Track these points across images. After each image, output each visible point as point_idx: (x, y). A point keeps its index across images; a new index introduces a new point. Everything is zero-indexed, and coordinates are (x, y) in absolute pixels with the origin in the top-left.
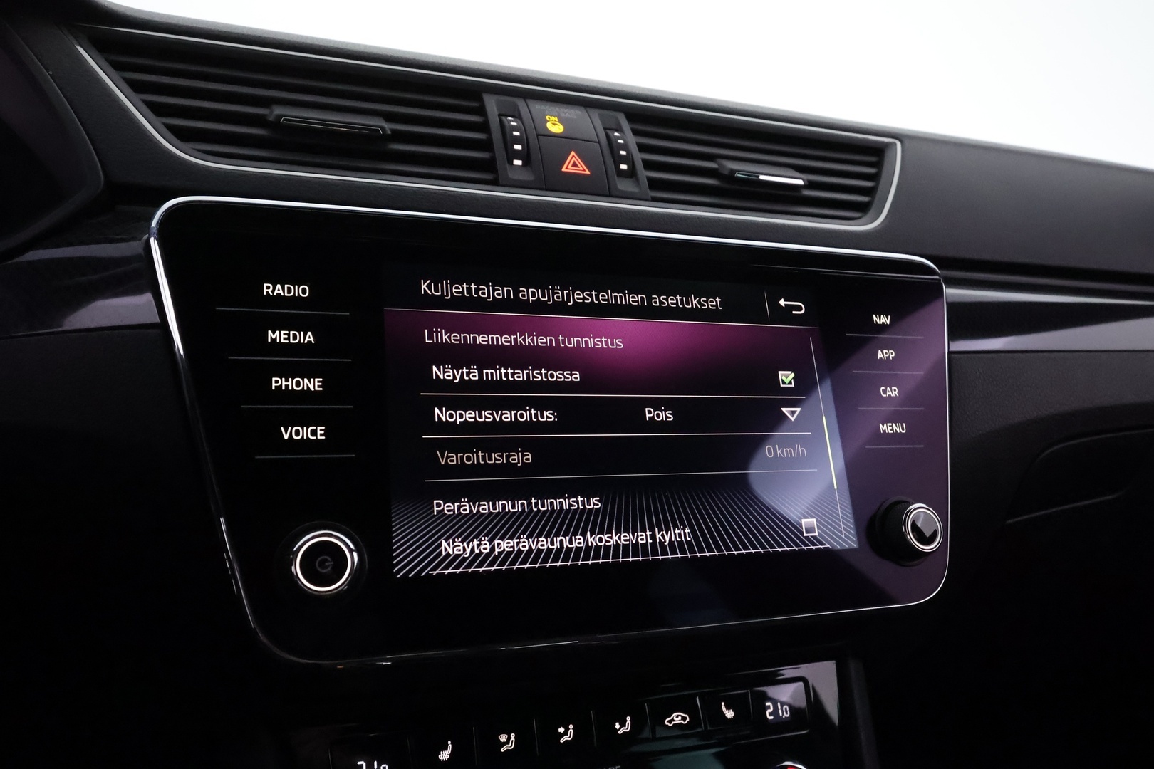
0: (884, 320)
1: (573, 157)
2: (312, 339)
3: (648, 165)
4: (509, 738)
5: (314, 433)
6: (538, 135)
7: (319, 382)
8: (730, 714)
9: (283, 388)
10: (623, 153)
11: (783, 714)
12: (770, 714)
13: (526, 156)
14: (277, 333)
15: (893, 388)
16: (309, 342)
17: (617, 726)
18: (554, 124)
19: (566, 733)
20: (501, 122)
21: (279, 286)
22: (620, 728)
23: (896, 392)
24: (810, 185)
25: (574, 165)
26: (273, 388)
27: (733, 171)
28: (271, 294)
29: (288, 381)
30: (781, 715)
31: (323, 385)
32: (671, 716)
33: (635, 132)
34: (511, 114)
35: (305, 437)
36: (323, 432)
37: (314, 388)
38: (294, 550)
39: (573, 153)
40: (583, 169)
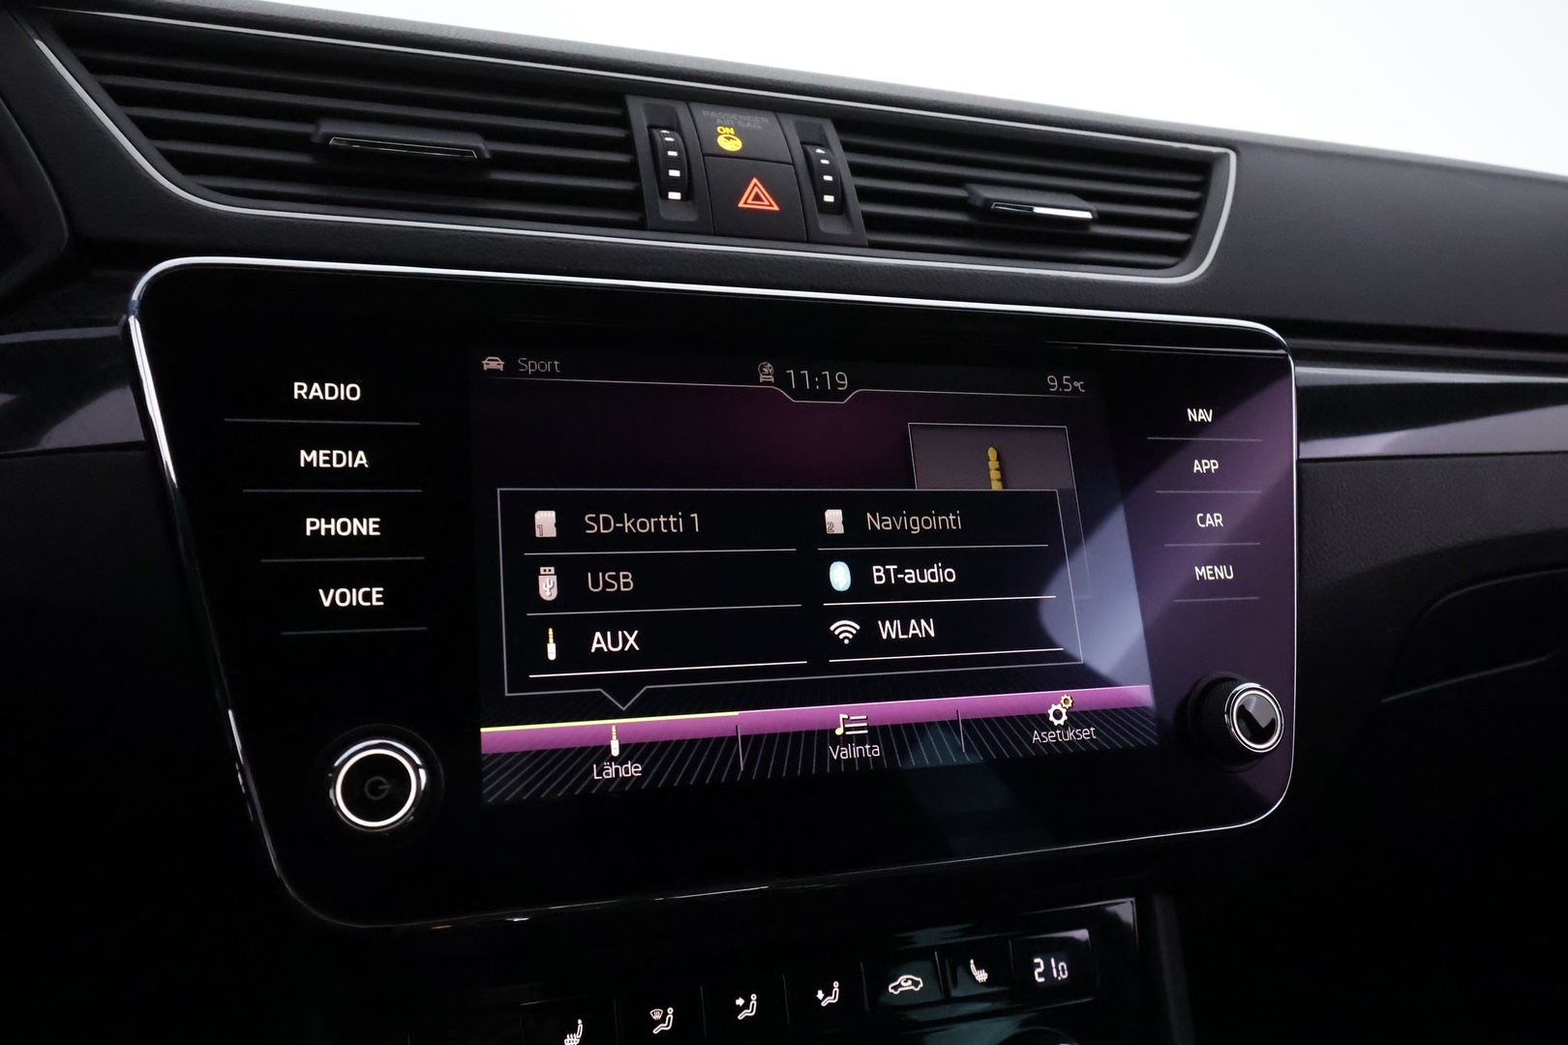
0: (1203, 415)
1: (755, 186)
2: (364, 461)
3: (865, 195)
4: (665, 1014)
5: (367, 597)
6: (704, 155)
7: (374, 523)
8: (981, 976)
9: (323, 533)
10: (828, 178)
11: (1058, 974)
12: (1040, 975)
13: (686, 186)
14: (314, 453)
15: (1215, 515)
16: (361, 466)
17: (820, 995)
18: (729, 139)
19: (746, 1006)
20: (652, 138)
21: (316, 385)
22: (824, 998)
23: (1220, 521)
24: (1102, 219)
25: (756, 197)
26: (308, 533)
27: (988, 202)
28: (305, 397)
29: (330, 523)
30: (1055, 975)
31: (382, 527)
32: (896, 980)
33: (847, 147)
34: (667, 124)
35: (354, 604)
36: (380, 596)
37: (367, 531)
38: (335, 765)
39: (755, 180)
40: (769, 204)
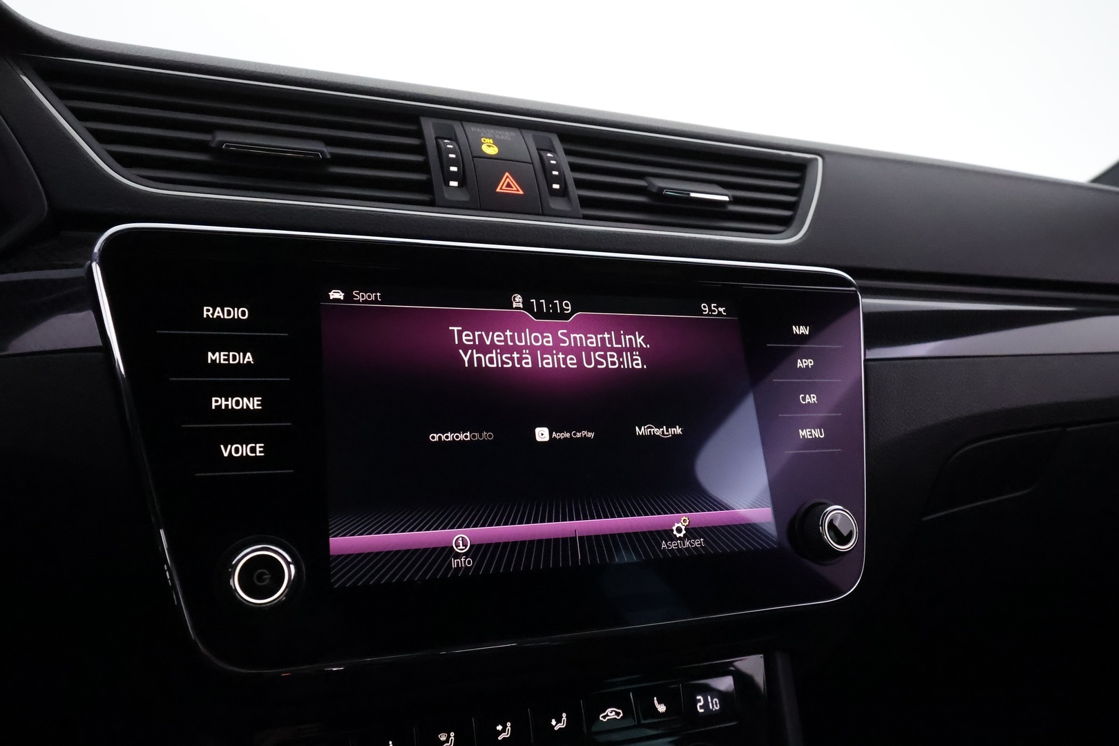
0: (803, 330)
1: (507, 178)
2: (251, 359)
3: (580, 184)
4: (449, 737)
5: (253, 450)
6: (473, 157)
7: (258, 401)
8: (662, 708)
9: (223, 407)
10: (555, 173)
11: (713, 707)
12: (701, 707)
13: (461, 177)
14: (217, 354)
15: (812, 395)
16: (249, 362)
17: (554, 722)
18: (489, 146)
19: (504, 730)
20: (438, 146)
21: (218, 309)
22: (556, 725)
23: (815, 399)
24: (736, 201)
25: (508, 185)
26: (213, 408)
27: (662, 189)
28: (211, 317)
29: (228, 401)
30: (711, 707)
31: (263, 403)
32: (605, 712)
33: (568, 152)
34: (448, 137)
35: (244, 454)
36: (262, 449)
37: (253, 406)
38: (234, 563)
39: (507, 174)
40: (516, 190)
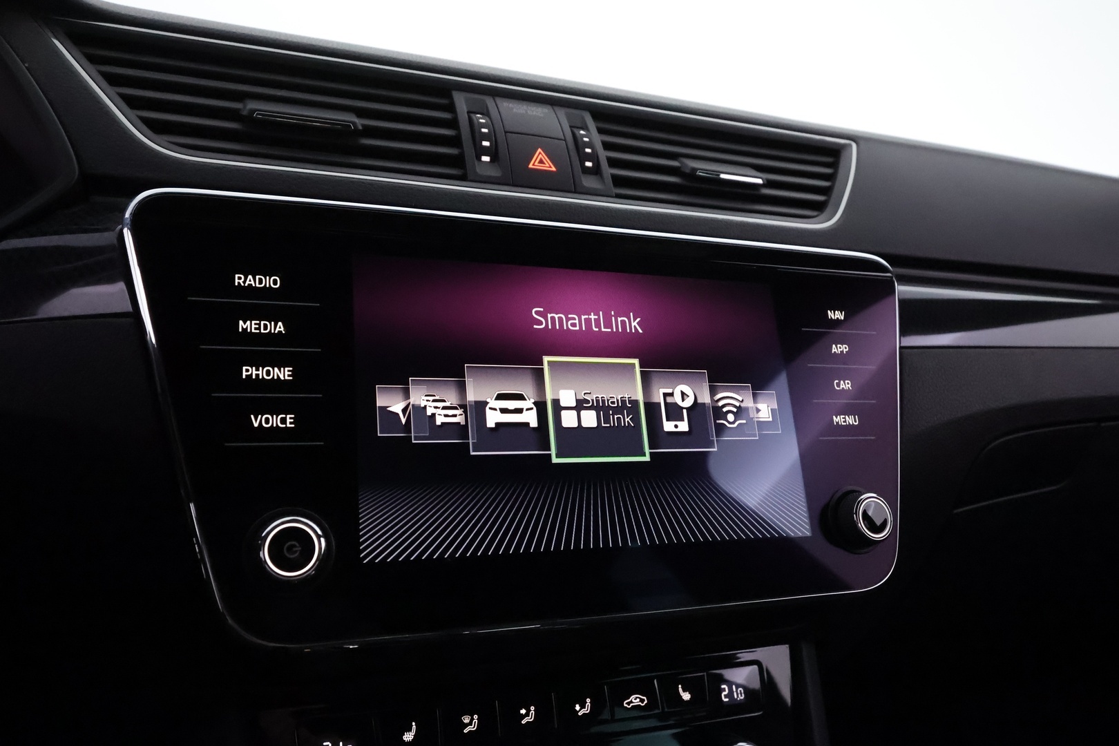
0: (838, 315)
1: (540, 154)
2: (282, 329)
3: (613, 163)
4: (472, 719)
5: (283, 421)
6: (506, 132)
7: (289, 371)
8: (686, 696)
9: (254, 377)
10: (588, 150)
11: (738, 696)
12: (726, 696)
13: (493, 152)
14: (248, 322)
15: (846, 382)
16: (280, 332)
17: (578, 707)
19: (527, 714)
20: (470, 120)
21: (250, 277)
22: (580, 710)
23: (849, 386)
24: (769, 184)
25: (540, 161)
26: (244, 377)
27: (695, 170)
28: (243, 285)
29: (259, 370)
30: (736, 697)
31: (294, 374)
32: (629, 698)
33: (600, 131)
34: (480, 111)
35: (275, 425)
36: (292, 420)
37: (284, 377)
38: (263, 535)
39: (539, 150)
40: (549, 166)
